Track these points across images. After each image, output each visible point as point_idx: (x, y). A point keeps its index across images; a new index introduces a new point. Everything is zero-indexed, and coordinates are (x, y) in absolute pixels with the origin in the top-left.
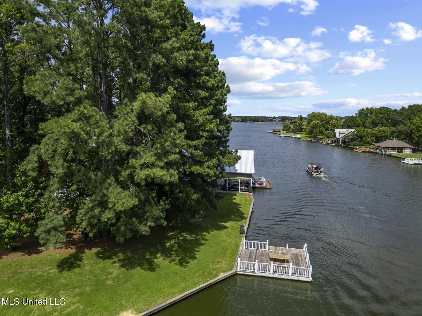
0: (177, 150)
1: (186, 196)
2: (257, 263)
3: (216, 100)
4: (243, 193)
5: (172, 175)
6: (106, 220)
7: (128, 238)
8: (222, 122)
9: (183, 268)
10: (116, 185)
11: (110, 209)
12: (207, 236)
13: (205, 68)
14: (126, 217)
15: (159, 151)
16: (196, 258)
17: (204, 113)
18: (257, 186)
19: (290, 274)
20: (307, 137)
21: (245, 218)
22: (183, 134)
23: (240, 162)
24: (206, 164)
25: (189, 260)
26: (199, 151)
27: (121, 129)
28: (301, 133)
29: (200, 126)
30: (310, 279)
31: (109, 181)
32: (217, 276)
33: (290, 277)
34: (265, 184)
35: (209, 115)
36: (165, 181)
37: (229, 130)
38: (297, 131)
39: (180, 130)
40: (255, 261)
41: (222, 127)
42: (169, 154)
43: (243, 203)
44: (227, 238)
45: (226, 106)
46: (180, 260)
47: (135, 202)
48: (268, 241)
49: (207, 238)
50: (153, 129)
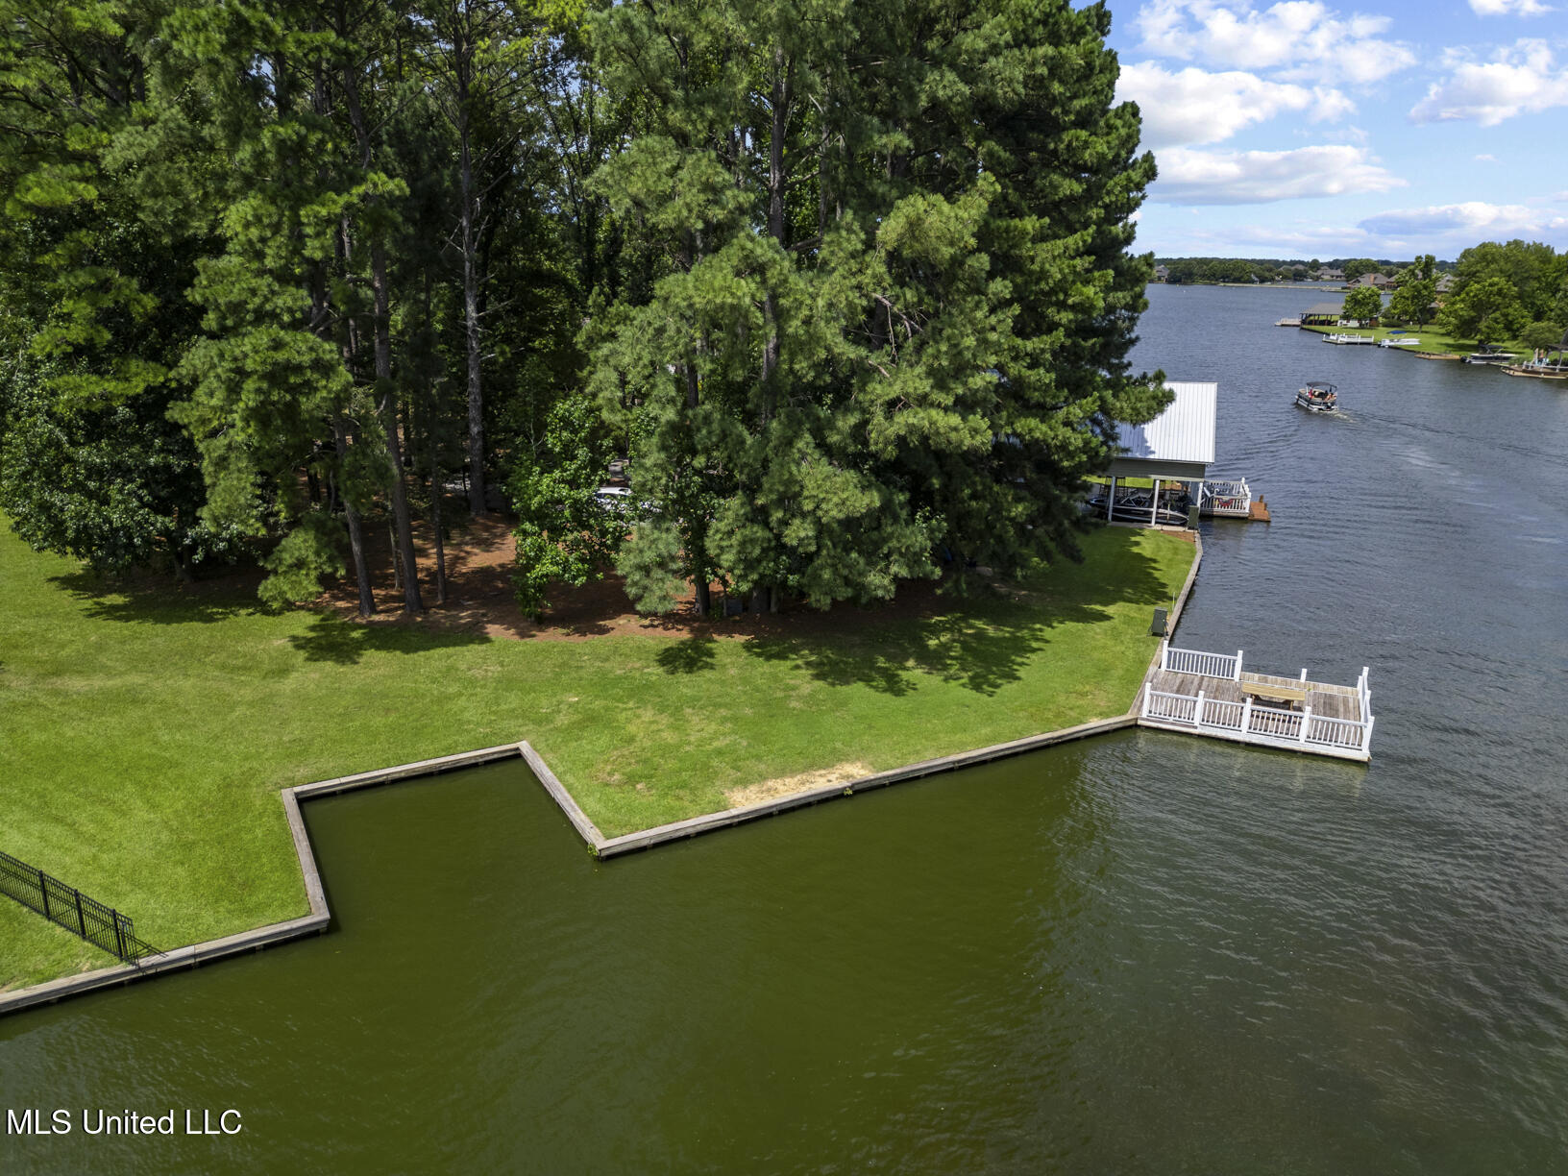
0: (992, 360)
1: (991, 509)
2: (1201, 700)
3: (1106, 207)
4: (1166, 528)
5: (974, 431)
6: (795, 543)
7: (840, 599)
8: (1122, 280)
9: (985, 697)
10: (816, 456)
11: (804, 515)
12: (1048, 633)
13: (1077, 104)
14: (835, 546)
15: (945, 363)
16: (1019, 678)
17: (1066, 248)
18: (1218, 510)
19: (1303, 736)
20: (1448, 345)
21: (1171, 599)
22: (1010, 314)
24: (1061, 414)
25: (999, 681)
26: (1042, 371)
27: (843, 298)
28: (1425, 328)
29: (1053, 291)
30: (1363, 754)
31: (800, 444)
32: (1081, 723)
33: (1301, 744)
34: (1247, 504)
35: (1081, 255)
36: (959, 446)
37: (1136, 306)
38: (1407, 322)
39: (999, 302)
40: (1197, 695)
41: (1120, 295)
42: (968, 372)
43: (1163, 556)
44: (1110, 643)
45: (1135, 224)
46: (971, 679)
47: (872, 501)
48: (1240, 652)
49: (1047, 637)
50: (920, 302)
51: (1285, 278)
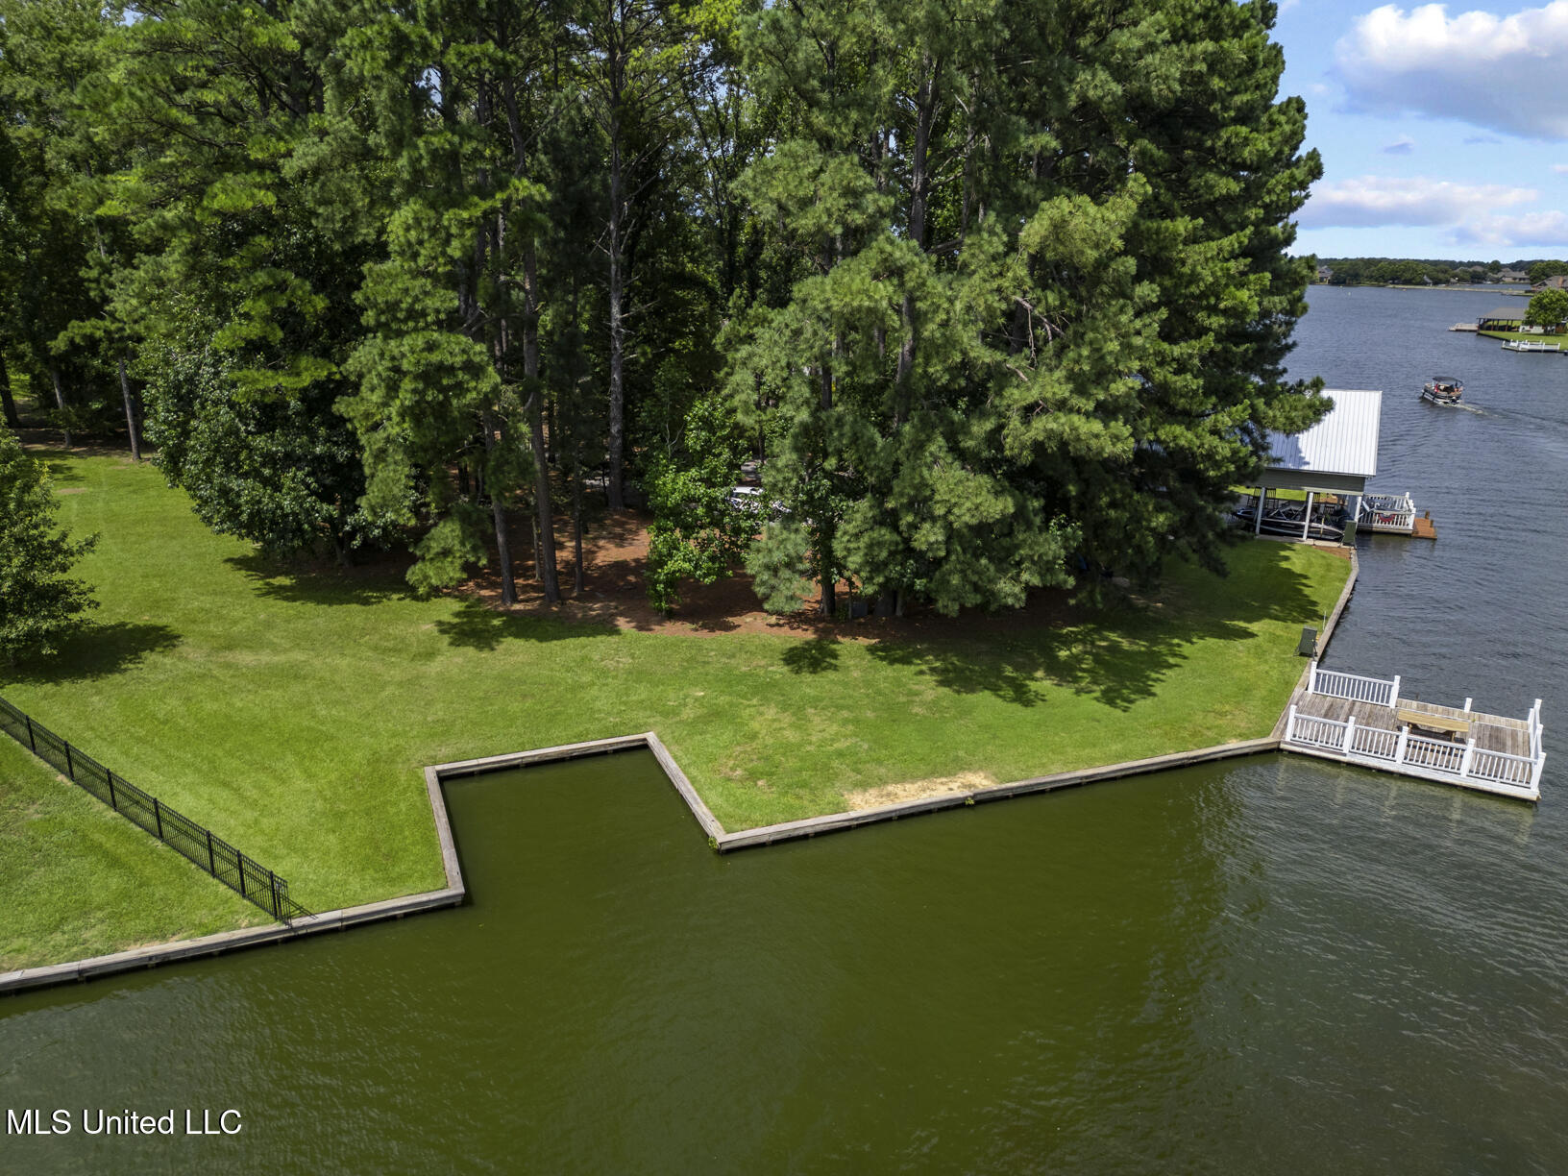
0: (1136, 365)
1: (1130, 519)
2: (1351, 726)
3: (1266, 207)
4: (1318, 543)
5: (1116, 438)
6: (924, 547)
7: (968, 605)
8: (1280, 283)
9: (1118, 713)
10: (949, 460)
11: (934, 519)
12: (1187, 648)
13: (1239, 100)
14: (964, 551)
15: (1086, 368)
16: (1154, 695)
17: (1221, 250)
19: (1464, 770)
21: (1321, 618)
22: (1156, 318)
23: (1329, 419)
24: (1208, 422)
25: (1133, 696)
26: (1189, 376)
29: (1203, 295)
30: (1532, 792)
31: (933, 448)
32: (1218, 743)
33: (1463, 779)
34: (1411, 520)
35: (1236, 257)
36: (1099, 454)
37: (1295, 309)
39: (1145, 306)
40: (1347, 721)
41: (1276, 299)
42: (1110, 376)
43: (1315, 572)
44: (1253, 662)
45: (1296, 224)
46: (1104, 693)
47: (1006, 507)
48: (1397, 678)
49: (1186, 654)
50: (1063, 305)
51: (1461, 280)
